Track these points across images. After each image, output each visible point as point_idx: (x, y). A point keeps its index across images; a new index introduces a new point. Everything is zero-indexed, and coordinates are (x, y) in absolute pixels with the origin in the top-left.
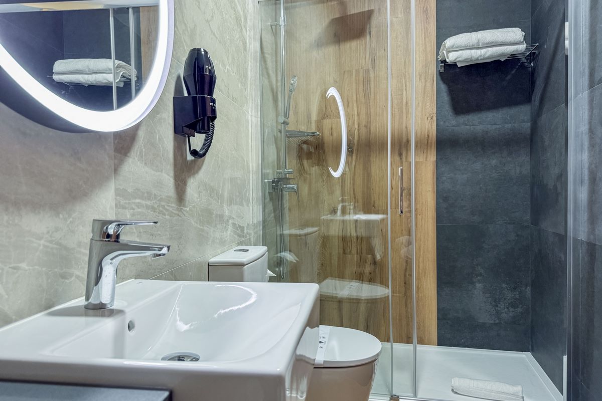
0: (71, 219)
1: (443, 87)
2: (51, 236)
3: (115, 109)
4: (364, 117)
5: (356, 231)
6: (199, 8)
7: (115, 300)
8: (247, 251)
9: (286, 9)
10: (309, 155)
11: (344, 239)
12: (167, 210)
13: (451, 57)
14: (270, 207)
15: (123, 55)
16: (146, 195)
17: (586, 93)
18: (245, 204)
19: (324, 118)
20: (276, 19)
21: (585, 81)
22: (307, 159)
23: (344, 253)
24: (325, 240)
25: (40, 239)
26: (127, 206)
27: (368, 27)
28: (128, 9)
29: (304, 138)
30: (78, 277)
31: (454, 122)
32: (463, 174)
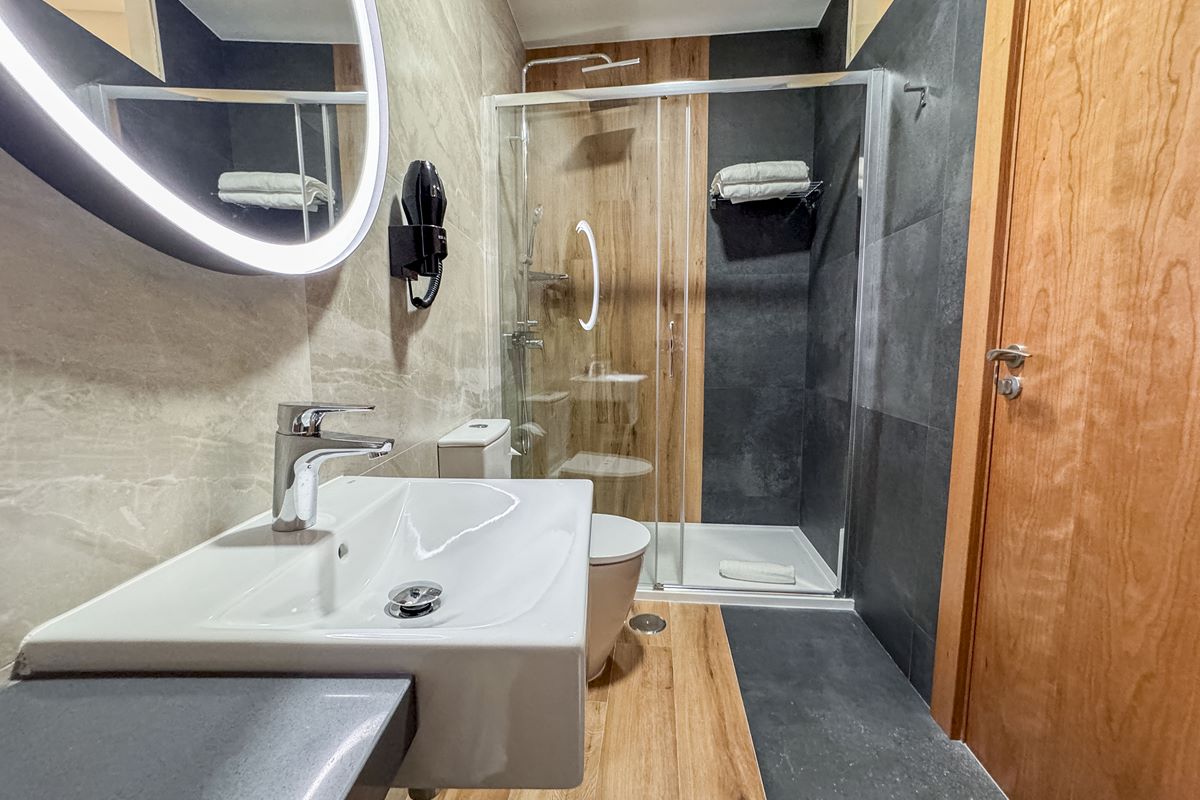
0: (245, 402)
1: (714, 226)
2: (213, 430)
3: (308, 241)
4: (622, 257)
5: (613, 396)
6: (421, 107)
7: (318, 513)
8: (486, 426)
9: (529, 121)
10: (556, 302)
11: (599, 405)
12: (383, 380)
13: (727, 192)
14: (510, 367)
15: (315, 169)
16: (354, 361)
17: (880, 242)
18: (480, 366)
19: (575, 258)
20: (517, 131)
21: (880, 227)
22: (554, 307)
23: (599, 421)
24: (575, 407)
25: (196, 436)
26: (328, 377)
27: (628, 150)
28: (320, 105)
29: (550, 282)
30: (260, 484)
31: (725, 269)
32: (734, 329)
